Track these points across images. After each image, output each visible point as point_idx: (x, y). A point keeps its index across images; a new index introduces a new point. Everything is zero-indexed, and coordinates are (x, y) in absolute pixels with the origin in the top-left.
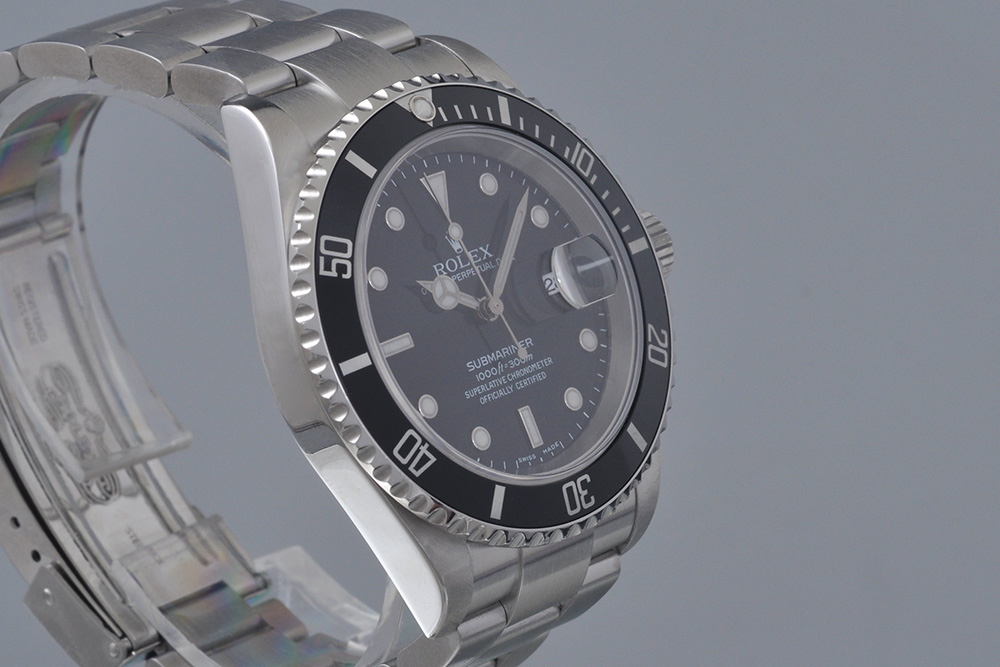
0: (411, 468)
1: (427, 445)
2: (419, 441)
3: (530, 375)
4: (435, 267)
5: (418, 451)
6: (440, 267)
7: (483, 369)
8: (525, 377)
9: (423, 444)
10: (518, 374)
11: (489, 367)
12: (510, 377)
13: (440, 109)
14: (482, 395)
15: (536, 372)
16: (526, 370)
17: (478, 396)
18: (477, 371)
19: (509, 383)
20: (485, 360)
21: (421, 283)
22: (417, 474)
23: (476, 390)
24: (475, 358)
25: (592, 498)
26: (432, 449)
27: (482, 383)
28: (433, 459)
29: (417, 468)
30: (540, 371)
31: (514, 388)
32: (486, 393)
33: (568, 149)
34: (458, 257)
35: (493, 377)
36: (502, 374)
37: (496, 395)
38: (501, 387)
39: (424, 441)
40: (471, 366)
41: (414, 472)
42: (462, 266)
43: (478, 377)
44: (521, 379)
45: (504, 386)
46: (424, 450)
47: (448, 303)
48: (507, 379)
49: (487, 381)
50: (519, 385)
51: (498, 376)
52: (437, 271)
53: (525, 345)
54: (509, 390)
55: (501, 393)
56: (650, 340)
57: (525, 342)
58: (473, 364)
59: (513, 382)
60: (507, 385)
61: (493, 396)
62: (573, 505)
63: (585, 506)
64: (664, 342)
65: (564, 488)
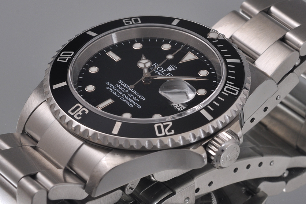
2: (71, 55)
3: (129, 101)
7: (122, 86)
8: (127, 100)
9: (70, 57)
10: (127, 98)
11: (124, 88)
12: (124, 95)
13: (217, 41)
14: (110, 87)
15: (132, 104)
18: (119, 84)
20: (125, 85)
21: (143, 55)
23: (111, 85)
24: (125, 82)
25: (80, 118)
27: (116, 86)
28: (66, 61)
29: (60, 59)
30: (133, 104)
31: (120, 97)
32: (112, 88)
33: (233, 84)
34: (165, 70)
35: (120, 90)
36: (124, 92)
38: (117, 93)
41: (58, 59)
42: (162, 72)
44: (125, 99)
46: (68, 58)
47: (141, 65)
48: (122, 94)
49: (117, 88)
50: (122, 99)
51: (122, 91)
52: (154, 65)
53: (141, 98)
54: (118, 96)
55: (115, 93)
56: (165, 124)
57: (142, 98)
58: (122, 82)
59: (122, 97)
60: (120, 95)
61: (112, 91)
62: (73, 111)
63: (75, 116)
64: (168, 132)
65: (78, 105)
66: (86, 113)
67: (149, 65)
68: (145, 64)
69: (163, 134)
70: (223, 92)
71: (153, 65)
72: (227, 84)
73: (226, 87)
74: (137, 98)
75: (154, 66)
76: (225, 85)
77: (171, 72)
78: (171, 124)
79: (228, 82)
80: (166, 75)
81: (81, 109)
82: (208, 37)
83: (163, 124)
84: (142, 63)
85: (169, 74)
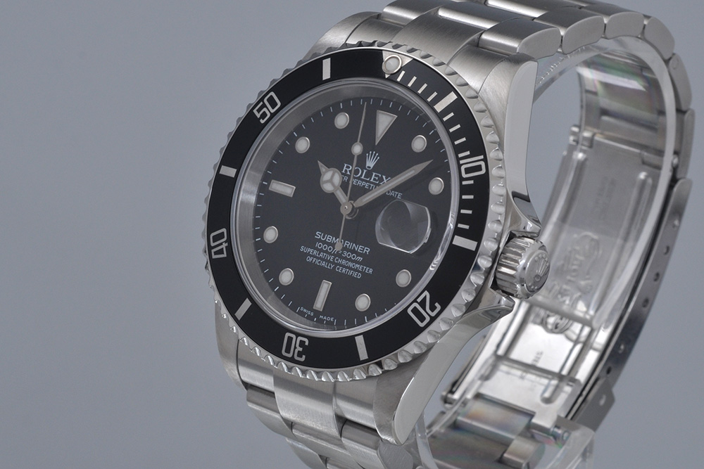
0: (213, 251)
1: (227, 244)
2: (225, 239)
3: (351, 269)
4: (346, 165)
5: (221, 244)
7: (324, 242)
8: (347, 267)
9: (225, 242)
10: (344, 262)
11: (329, 244)
12: (337, 260)
13: (403, 72)
14: (311, 256)
15: (356, 270)
16: (351, 264)
17: (308, 254)
18: (320, 240)
19: (333, 263)
20: (329, 238)
21: (319, 163)
22: (214, 257)
23: (310, 250)
24: (325, 232)
26: (230, 249)
27: (317, 249)
28: (225, 255)
29: (216, 253)
30: (359, 272)
31: (334, 268)
32: (314, 257)
33: (468, 153)
34: (365, 171)
35: (326, 252)
36: (333, 254)
37: (319, 262)
38: (326, 261)
39: (229, 240)
40: (319, 235)
41: (213, 254)
42: (363, 177)
43: (317, 245)
44: (344, 266)
45: (329, 261)
46: (224, 245)
47: (328, 188)
48: (334, 259)
49: (321, 250)
50: (338, 269)
51: (330, 254)
52: (345, 168)
53: (363, 251)
54: (330, 266)
55: (323, 264)
56: (419, 300)
57: (364, 249)
58: (321, 235)
59: (337, 264)
60: (331, 262)
61: (317, 262)
62: (288, 351)
63: (296, 358)
64: (432, 311)
65: (288, 334)
66: (307, 344)
67: (337, 179)
68: (331, 181)
69: (428, 319)
70: (464, 183)
71: (343, 171)
72: (461, 162)
73: (463, 168)
74: (358, 254)
75: (346, 171)
76: (459, 166)
77: (376, 169)
78: (426, 293)
79: (460, 155)
80: (372, 180)
81: (296, 341)
82: (387, 76)
83: (417, 302)
84: (327, 182)
85: (375, 176)
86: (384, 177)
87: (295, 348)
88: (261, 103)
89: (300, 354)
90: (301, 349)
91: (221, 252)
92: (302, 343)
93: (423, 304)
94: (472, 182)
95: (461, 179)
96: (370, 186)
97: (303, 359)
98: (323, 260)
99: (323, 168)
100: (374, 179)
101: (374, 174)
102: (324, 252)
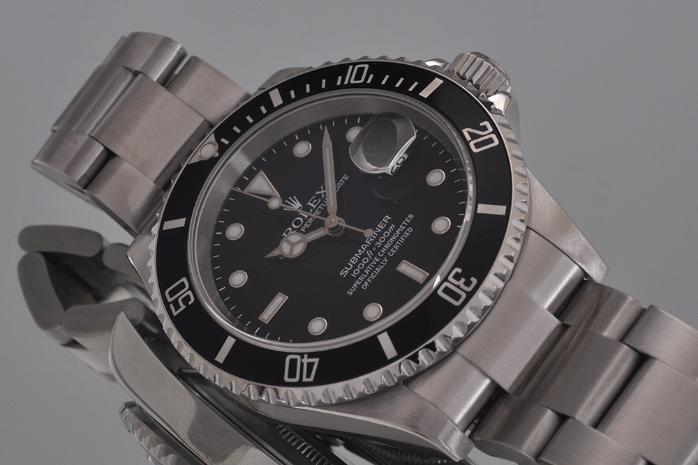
0: (305, 379)
1: (306, 356)
2: (298, 357)
3: (398, 239)
4: (284, 234)
5: (302, 364)
6: (289, 231)
7: (355, 266)
8: (394, 243)
9: (302, 357)
10: (387, 246)
11: (360, 261)
12: (381, 253)
13: (223, 140)
14: (363, 283)
15: (402, 233)
16: (393, 239)
17: (360, 286)
18: (351, 272)
19: (383, 258)
20: (353, 260)
21: (270, 255)
22: (311, 379)
23: (355, 285)
24: (345, 265)
25: (472, 279)
26: (311, 355)
27: (358, 276)
28: (316, 360)
29: (308, 376)
30: (405, 230)
31: (388, 257)
32: (365, 280)
33: (340, 78)
34: (301, 213)
35: (366, 265)
36: (373, 257)
37: (374, 274)
38: (376, 266)
39: (302, 355)
40: (344, 273)
41: (308, 380)
42: (306, 217)
43: (354, 275)
44: (392, 246)
45: (378, 263)
46: (306, 360)
47: (299, 249)
48: (378, 257)
49: (362, 271)
50: (391, 253)
51: (371, 261)
53: (385, 223)
54: (385, 262)
55: (378, 270)
56: (468, 138)
57: (383, 222)
58: (346, 270)
59: (386, 254)
60: (381, 261)
61: (372, 277)
62: (457, 297)
63: (469, 289)
64: (487, 129)
65: (440, 292)
66: (459, 270)
67: (295, 238)
68: (293, 245)
69: (493, 136)
70: (368, 83)
72: (346, 83)
73: (353, 82)
74: (386, 229)
76: (349, 85)
77: (304, 202)
78: (466, 131)
79: (338, 84)
80: (314, 207)
81: (452, 284)
82: (217, 155)
83: (470, 141)
84: (292, 250)
85: (311, 202)
86: (318, 193)
87: (458, 287)
88: (171, 306)
89: (468, 283)
90: (463, 280)
91: (310, 365)
92: (457, 277)
93: (474, 136)
94: (372, 76)
95: (364, 85)
96: (320, 209)
97: (474, 280)
98: (374, 269)
99: (276, 252)
100: (314, 204)
101: (309, 203)
102: (365, 268)
